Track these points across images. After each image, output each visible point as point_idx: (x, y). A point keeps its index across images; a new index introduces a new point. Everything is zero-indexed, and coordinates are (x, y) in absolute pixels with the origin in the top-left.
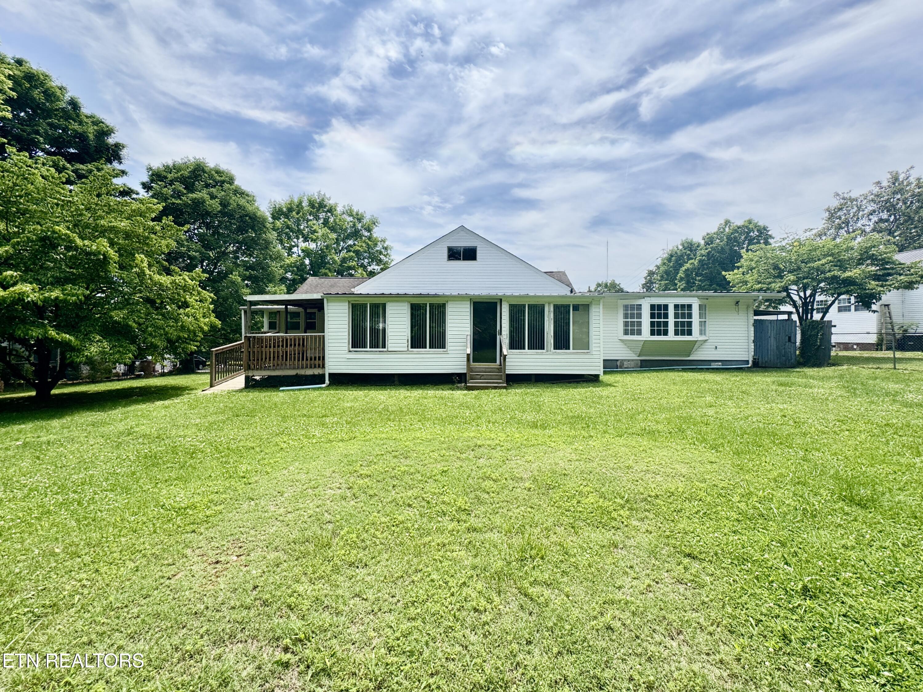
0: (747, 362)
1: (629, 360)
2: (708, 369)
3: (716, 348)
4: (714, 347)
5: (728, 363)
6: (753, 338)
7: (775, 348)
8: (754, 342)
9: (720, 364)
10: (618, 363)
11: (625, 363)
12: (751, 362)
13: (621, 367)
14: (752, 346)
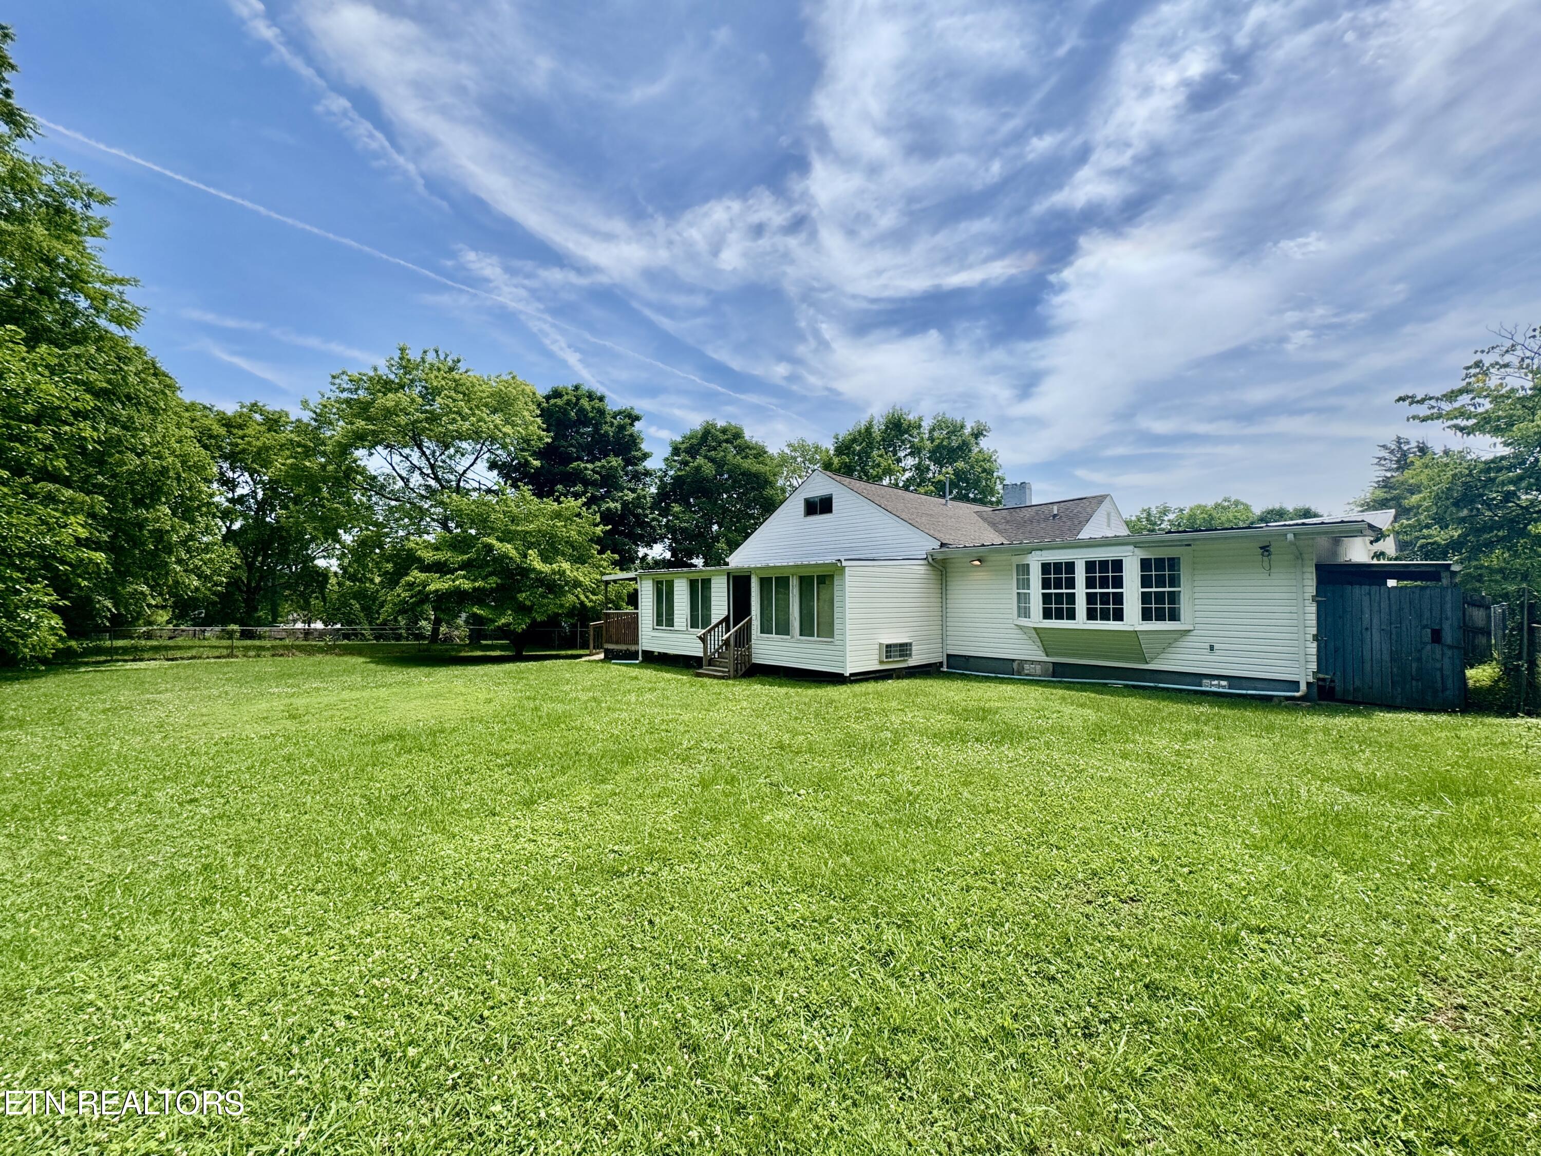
0: (1295, 685)
1: (1033, 662)
2: (1196, 692)
3: (1212, 648)
4: (1207, 646)
5: (1244, 683)
6: (1314, 631)
7: (1386, 657)
8: (1316, 638)
9: (1224, 683)
10: (1015, 665)
11: (1026, 666)
12: (1303, 687)
13: (1019, 674)
14: (1313, 648)
